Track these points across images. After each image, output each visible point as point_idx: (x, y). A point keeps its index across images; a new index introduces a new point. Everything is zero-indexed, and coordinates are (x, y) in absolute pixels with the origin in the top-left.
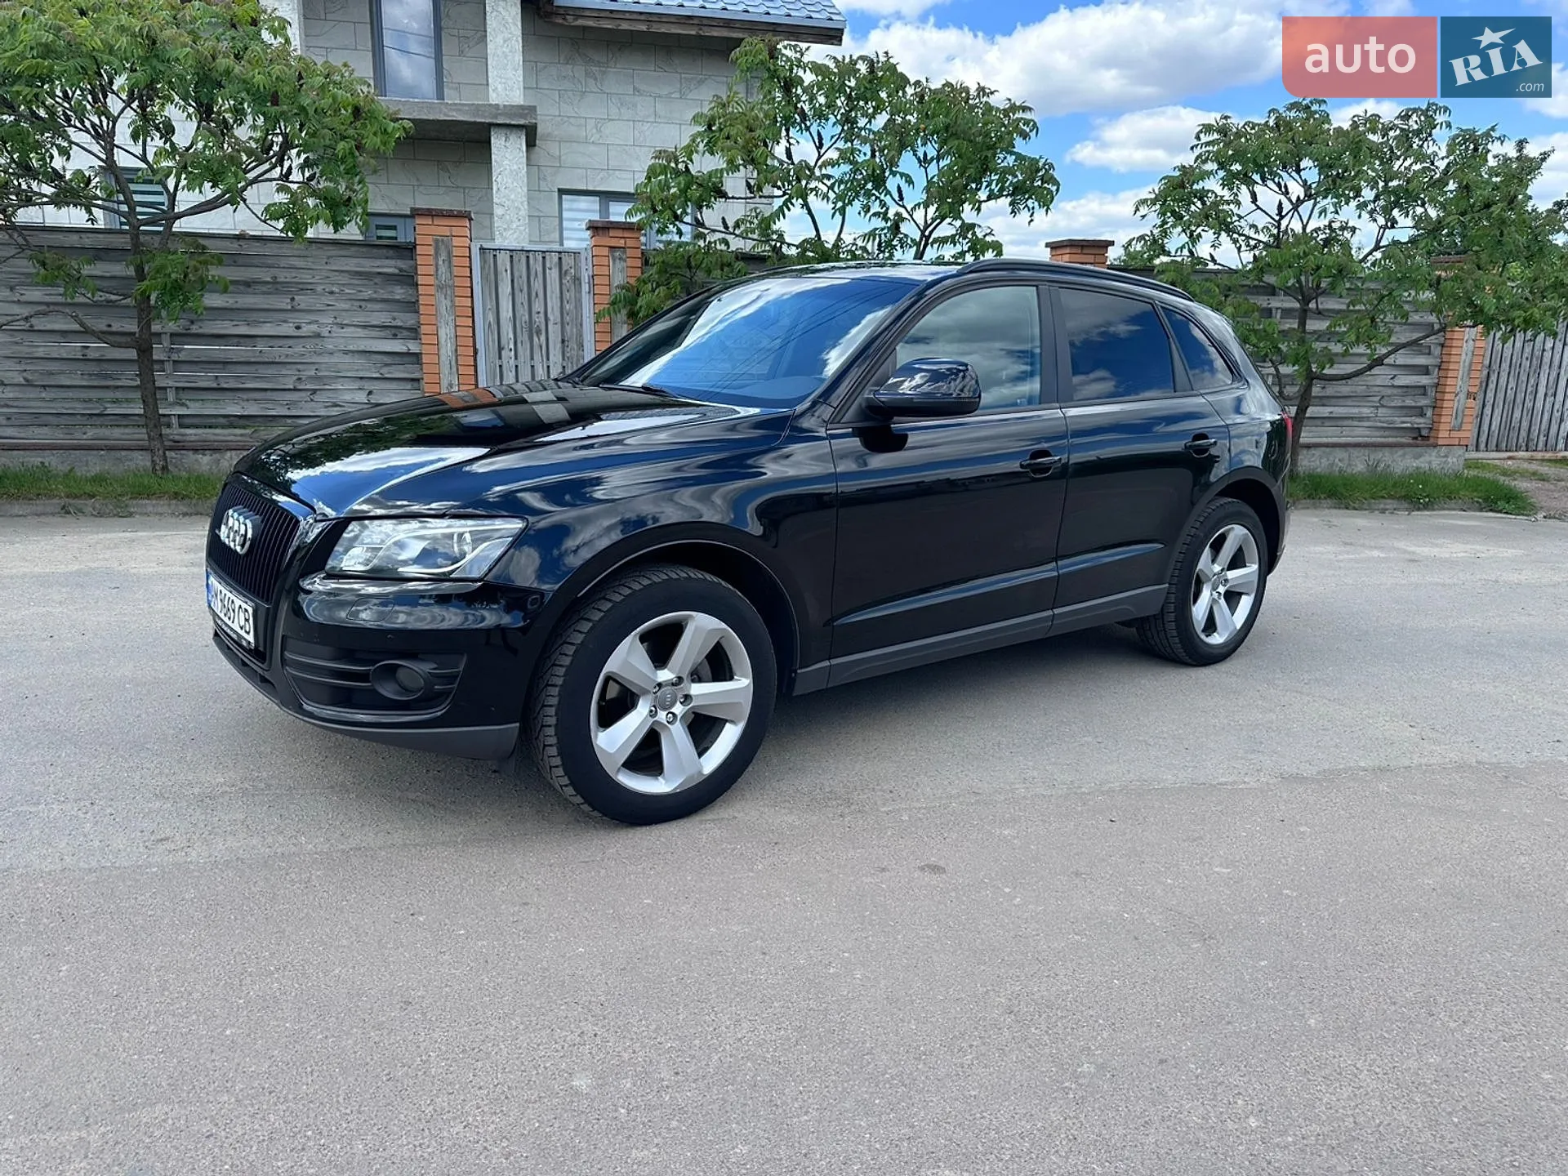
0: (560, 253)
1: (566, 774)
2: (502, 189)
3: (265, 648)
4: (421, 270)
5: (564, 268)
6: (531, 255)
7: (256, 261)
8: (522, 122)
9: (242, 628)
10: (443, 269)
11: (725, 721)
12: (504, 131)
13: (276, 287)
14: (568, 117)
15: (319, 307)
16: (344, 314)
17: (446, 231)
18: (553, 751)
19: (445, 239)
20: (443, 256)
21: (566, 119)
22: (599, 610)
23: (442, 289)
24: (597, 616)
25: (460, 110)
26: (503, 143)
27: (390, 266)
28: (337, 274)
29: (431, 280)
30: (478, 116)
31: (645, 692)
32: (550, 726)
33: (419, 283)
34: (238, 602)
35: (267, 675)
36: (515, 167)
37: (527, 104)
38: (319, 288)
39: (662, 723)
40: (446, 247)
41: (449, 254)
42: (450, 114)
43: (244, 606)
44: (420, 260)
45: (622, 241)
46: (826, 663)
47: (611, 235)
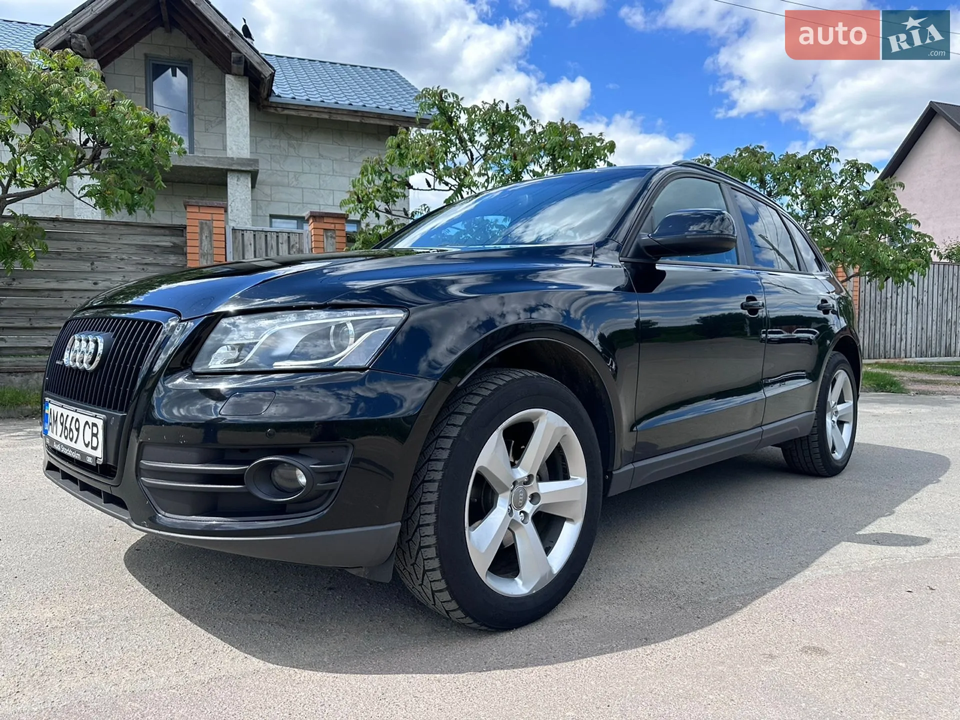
0: (289, 233)
1: (443, 578)
2: (235, 211)
3: (116, 461)
4: (189, 243)
5: (292, 243)
6: (268, 234)
7: (66, 237)
8: (249, 169)
9: (87, 445)
10: (205, 243)
11: (564, 519)
12: (236, 174)
13: (81, 256)
14: (276, 171)
15: (112, 269)
16: (131, 274)
17: (209, 217)
18: (432, 552)
19: (208, 222)
20: (206, 233)
21: (275, 172)
22: (470, 404)
23: (204, 256)
24: (470, 409)
25: (206, 160)
26: (236, 182)
27: (166, 241)
28: (127, 246)
29: (197, 250)
30: (220, 164)
31: (505, 489)
32: (428, 525)
33: (188, 252)
34: (83, 419)
35: (116, 492)
36: (244, 197)
37: (252, 158)
38: (113, 256)
39: (517, 522)
40: (209, 227)
41: (211, 233)
42: (201, 163)
43: (91, 420)
44: (188, 236)
45: (333, 225)
46: (630, 467)
47: (325, 221)
